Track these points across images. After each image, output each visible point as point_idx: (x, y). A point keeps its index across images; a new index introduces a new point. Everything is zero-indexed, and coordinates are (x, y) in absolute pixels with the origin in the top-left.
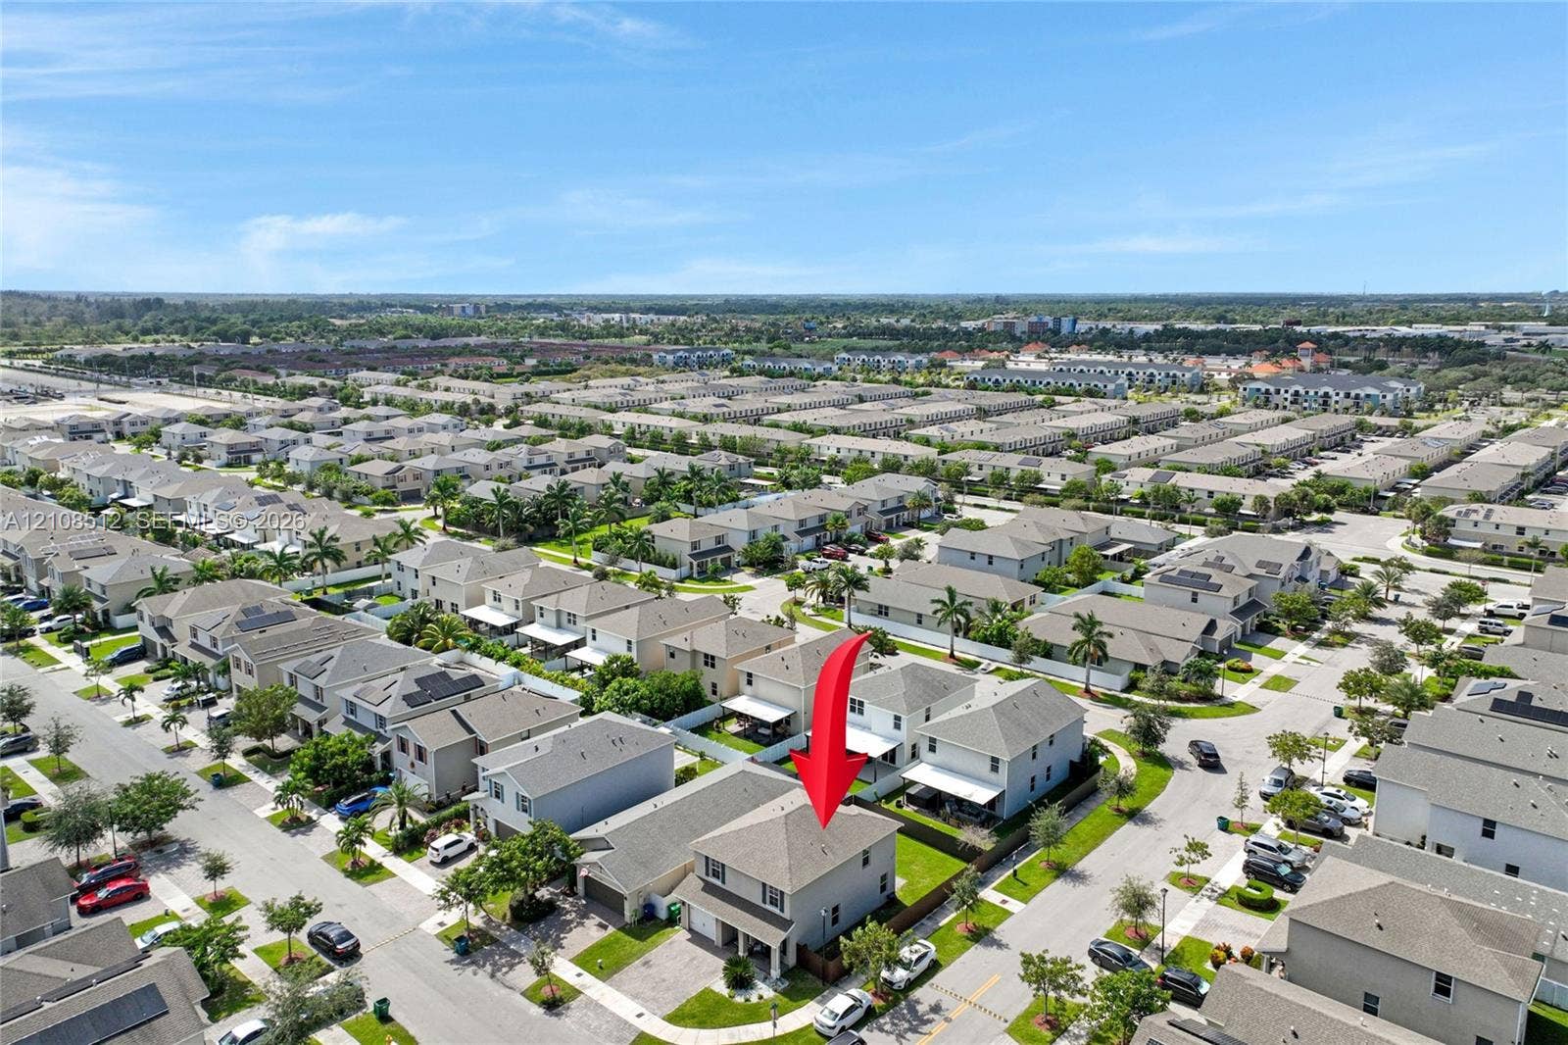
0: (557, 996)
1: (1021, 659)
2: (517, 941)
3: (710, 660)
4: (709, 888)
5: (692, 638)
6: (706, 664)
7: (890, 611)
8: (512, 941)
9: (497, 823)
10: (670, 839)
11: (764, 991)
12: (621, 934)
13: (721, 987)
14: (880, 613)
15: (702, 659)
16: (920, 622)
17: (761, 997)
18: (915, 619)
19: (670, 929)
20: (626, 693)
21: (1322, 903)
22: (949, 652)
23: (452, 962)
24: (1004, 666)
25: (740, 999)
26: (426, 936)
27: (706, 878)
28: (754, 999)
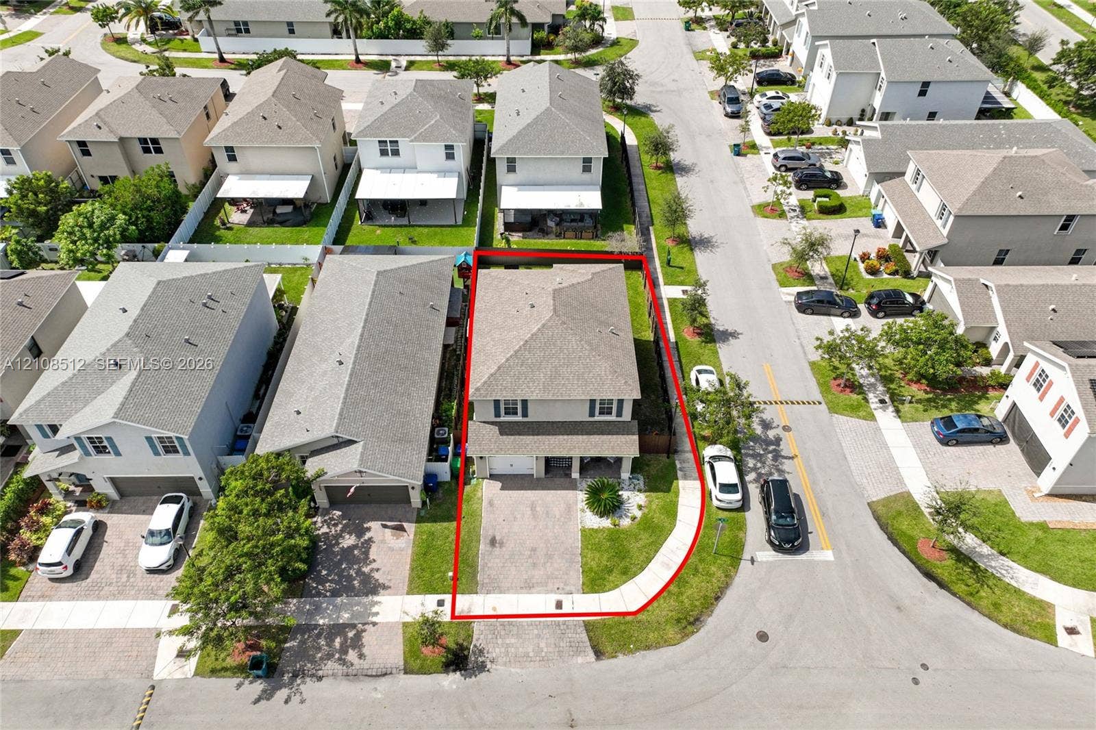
0: (453, 646)
1: (438, 46)
2: (317, 609)
3: (152, 145)
4: (506, 429)
5: (102, 120)
6: (146, 150)
7: (251, 27)
8: (311, 614)
9: (114, 481)
10: (397, 393)
11: (635, 500)
12: (427, 526)
13: (594, 521)
14: (239, 31)
15: (138, 148)
16: (292, 31)
17: (640, 507)
18: (286, 29)
19: (467, 488)
20: (103, 227)
21: (974, 194)
22: (354, 57)
23: (267, 695)
24: (418, 58)
25: (625, 523)
26: (182, 684)
27: (498, 420)
28: (638, 514)
